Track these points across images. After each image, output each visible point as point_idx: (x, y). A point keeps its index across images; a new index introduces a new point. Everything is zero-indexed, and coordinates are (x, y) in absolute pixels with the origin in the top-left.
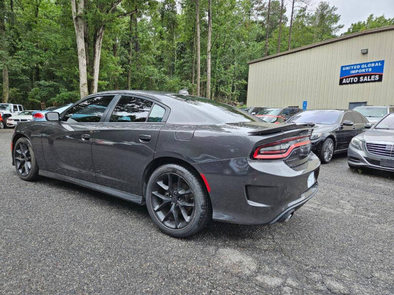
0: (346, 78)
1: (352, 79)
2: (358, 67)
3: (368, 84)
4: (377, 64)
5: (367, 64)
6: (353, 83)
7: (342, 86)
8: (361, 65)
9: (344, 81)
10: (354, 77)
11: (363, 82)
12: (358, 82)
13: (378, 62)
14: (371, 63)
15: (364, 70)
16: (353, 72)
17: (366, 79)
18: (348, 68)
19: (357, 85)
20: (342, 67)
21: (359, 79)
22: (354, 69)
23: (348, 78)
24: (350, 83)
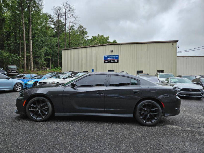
0: (106, 61)
1: (108, 61)
2: (110, 57)
3: (114, 63)
4: (116, 56)
5: (113, 56)
6: (109, 63)
7: (105, 64)
8: (111, 56)
9: (105, 62)
10: (109, 60)
11: (112, 63)
12: (111, 62)
13: (117, 55)
14: (114, 56)
15: (112, 58)
16: (108, 58)
17: (113, 62)
18: (106, 57)
19: (110, 63)
20: (104, 56)
21: (111, 61)
22: (109, 58)
23: (107, 60)
24: (108, 63)
